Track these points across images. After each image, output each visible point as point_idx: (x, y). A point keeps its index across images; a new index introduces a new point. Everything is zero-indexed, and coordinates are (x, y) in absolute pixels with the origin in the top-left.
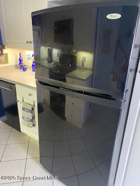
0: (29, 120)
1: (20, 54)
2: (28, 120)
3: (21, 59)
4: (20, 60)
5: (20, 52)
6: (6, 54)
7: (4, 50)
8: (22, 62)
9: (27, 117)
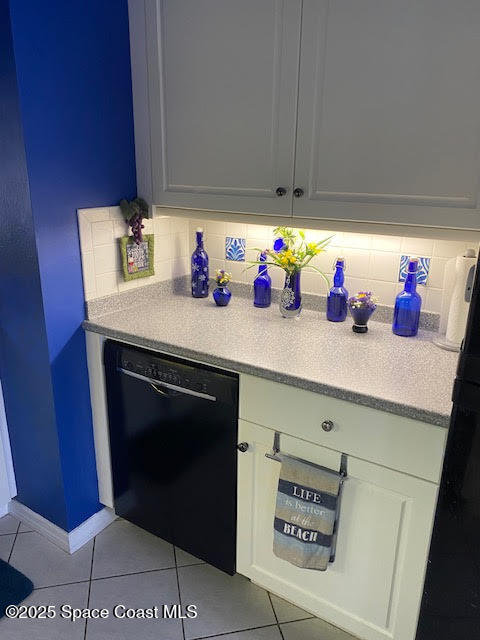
0: (313, 537)
1: (199, 236)
2: (308, 536)
3: (203, 256)
4: (200, 261)
5: (200, 230)
6: (150, 239)
7: (144, 221)
8: (205, 269)
9: (305, 523)
